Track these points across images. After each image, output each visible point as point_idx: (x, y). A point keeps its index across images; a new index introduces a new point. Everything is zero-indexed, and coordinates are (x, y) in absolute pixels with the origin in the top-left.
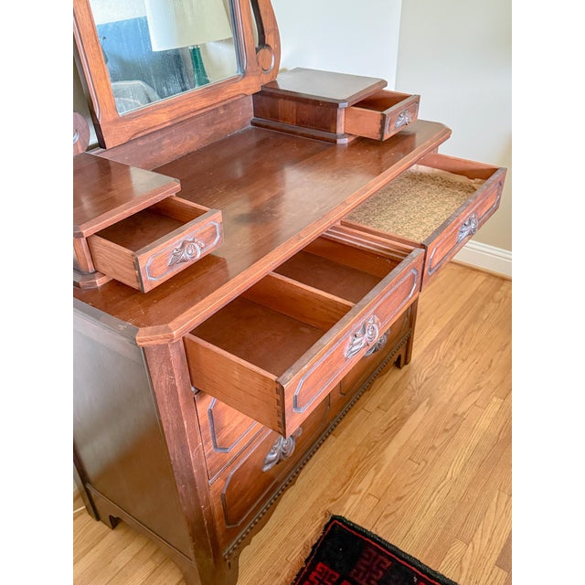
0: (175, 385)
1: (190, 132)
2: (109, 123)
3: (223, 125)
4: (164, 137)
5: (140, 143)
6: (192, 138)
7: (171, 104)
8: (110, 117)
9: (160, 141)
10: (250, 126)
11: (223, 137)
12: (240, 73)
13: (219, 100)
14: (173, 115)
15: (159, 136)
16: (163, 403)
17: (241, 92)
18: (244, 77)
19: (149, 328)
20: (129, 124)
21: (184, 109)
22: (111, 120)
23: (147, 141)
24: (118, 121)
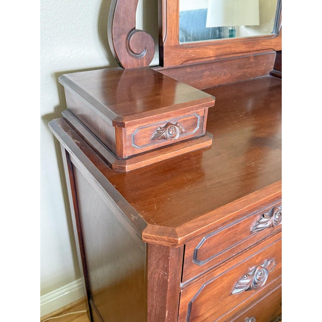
0: (167, 280)
1: (225, 70)
2: (170, 47)
3: (250, 70)
4: (206, 70)
5: (189, 70)
6: (225, 74)
7: (219, 44)
8: (173, 43)
9: (203, 71)
10: (269, 76)
11: (247, 79)
12: (274, 34)
13: (255, 49)
14: (219, 52)
15: (203, 68)
16: (152, 291)
17: (272, 47)
18: (277, 36)
19: (157, 227)
20: (185, 52)
21: (228, 50)
22: (173, 45)
23: (194, 69)
24: (177, 47)
